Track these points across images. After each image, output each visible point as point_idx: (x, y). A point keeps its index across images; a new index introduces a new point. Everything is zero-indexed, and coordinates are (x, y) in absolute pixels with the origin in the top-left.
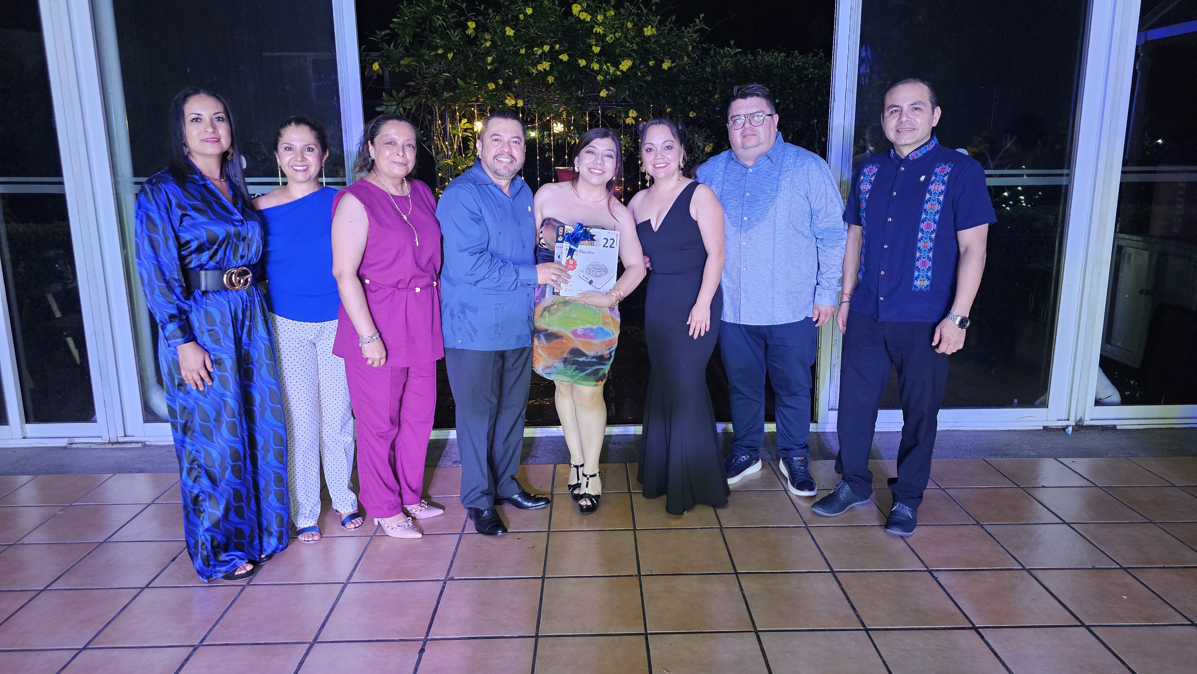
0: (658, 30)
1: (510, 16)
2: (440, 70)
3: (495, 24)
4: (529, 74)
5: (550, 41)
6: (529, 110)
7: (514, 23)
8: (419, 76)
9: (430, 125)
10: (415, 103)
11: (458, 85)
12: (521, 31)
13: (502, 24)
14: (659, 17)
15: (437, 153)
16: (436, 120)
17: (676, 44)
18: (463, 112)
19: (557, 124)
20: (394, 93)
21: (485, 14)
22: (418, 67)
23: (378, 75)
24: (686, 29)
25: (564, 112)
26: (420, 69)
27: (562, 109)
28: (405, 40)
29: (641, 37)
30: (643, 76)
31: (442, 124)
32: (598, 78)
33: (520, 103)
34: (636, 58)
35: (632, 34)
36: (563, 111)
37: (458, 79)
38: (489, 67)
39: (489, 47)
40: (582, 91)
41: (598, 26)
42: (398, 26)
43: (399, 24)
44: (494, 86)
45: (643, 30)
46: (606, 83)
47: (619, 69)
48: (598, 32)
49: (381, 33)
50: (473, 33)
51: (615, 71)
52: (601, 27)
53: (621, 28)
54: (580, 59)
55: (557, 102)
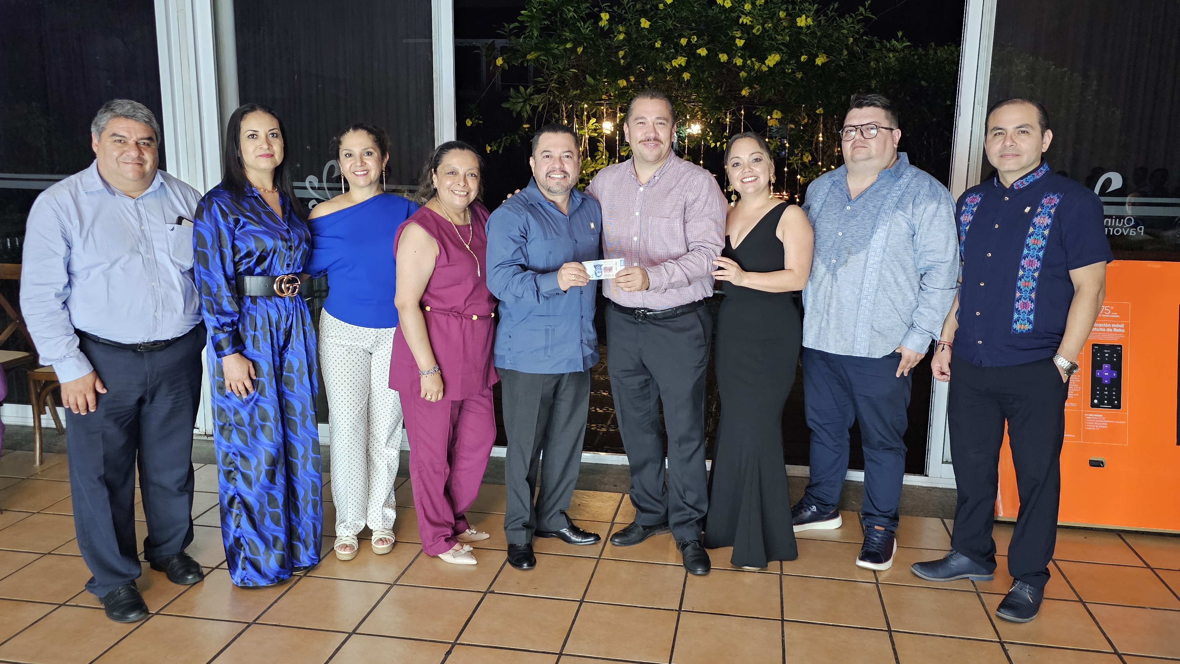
0: (813, 21)
1: (649, 6)
2: (568, 66)
3: (630, 16)
4: (663, 70)
5: (689, 34)
7: (652, 13)
8: (547, 72)
10: (542, 100)
11: (587, 82)
12: (658, 22)
13: (638, 15)
17: (832, 36)
18: (591, 112)
20: (522, 89)
21: (620, 5)
22: (545, 61)
23: (503, 70)
24: (845, 19)
26: (548, 64)
27: (697, 109)
28: (533, 34)
29: (793, 28)
30: (793, 72)
34: (786, 53)
35: (784, 25)
36: (698, 111)
37: (587, 76)
38: (622, 61)
39: (623, 40)
40: (721, 89)
41: (743, 16)
42: (526, 19)
43: (527, 16)
44: (625, 83)
45: (796, 20)
46: (749, 80)
47: (765, 65)
48: (744, 23)
49: (509, 26)
50: (607, 25)
51: (760, 67)
52: (748, 17)
53: (772, 18)
54: (723, 52)
55: (694, 101)
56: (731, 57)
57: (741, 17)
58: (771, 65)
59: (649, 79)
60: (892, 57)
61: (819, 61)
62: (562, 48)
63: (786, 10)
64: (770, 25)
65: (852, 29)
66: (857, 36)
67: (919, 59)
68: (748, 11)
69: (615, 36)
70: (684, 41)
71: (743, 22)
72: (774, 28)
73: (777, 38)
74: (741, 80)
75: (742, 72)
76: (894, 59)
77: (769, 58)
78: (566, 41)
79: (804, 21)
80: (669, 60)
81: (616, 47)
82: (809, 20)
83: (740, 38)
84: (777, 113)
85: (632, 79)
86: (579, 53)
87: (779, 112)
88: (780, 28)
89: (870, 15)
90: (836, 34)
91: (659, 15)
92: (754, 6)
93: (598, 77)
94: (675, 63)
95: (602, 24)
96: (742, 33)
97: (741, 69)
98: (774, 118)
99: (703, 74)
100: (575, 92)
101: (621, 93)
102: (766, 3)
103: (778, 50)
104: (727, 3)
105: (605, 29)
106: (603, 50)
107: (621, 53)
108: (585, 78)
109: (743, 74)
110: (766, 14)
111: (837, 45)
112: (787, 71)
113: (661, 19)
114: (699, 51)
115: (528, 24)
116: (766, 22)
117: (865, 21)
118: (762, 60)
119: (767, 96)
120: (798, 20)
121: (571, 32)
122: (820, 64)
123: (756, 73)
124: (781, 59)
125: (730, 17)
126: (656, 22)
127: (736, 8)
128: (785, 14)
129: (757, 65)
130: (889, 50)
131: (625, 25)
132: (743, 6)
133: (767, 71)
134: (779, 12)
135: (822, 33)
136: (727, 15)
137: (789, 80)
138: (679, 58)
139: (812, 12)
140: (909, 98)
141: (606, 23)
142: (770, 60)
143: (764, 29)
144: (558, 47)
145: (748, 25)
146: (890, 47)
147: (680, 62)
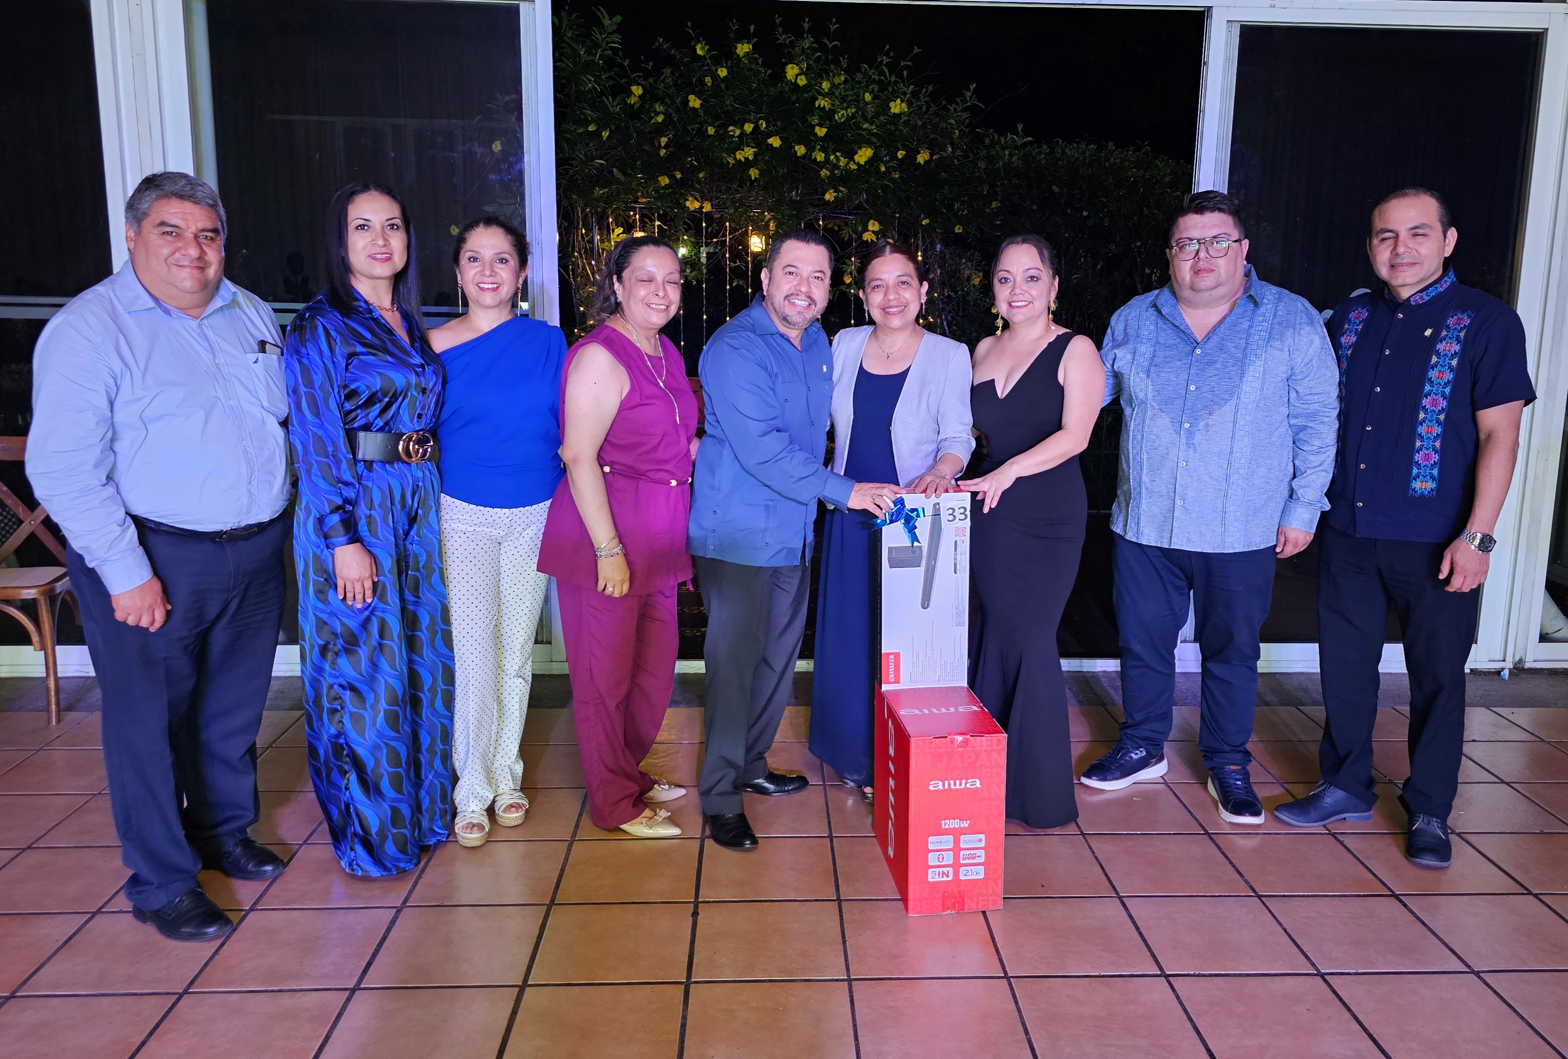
0: (910, 104)
1: (694, 80)
3: (672, 92)
4: (722, 165)
5: (752, 117)
7: (700, 89)
11: (615, 178)
12: (711, 101)
13: (683, 91)
17: (937, 127)
19: (756, 238)
21: (655, 76)
24: (951, 106)
25: (772, 222)
27: (768, 216)
29: (885, 115)
30: (888, 172)
32: (822, 173)
34: (878, 146)
35: (874, 110)
37: (614, 170)
38: (663, 152)
39: (662, 124)
40: (797, 192)
41: (822, 98)
44: (667, 181)
45: (888, 106)
46: (832, 180)
47: (854, 161)
48: (822, 106)
50: (637, 102)
51: (848, 163)
52: (827, 99)
53: (856, 100)
54: (798, 145)
55: (759, 206)
56: (810, 149)
57: (817, 99)
58: (862, 162)
59: (701, 175)
60: (1011, 155)
61: (922, 158)
62: (581, 131)
63: (871, 92)
64: (853, 110)
65: (958, 118)
66: (963, 127)
67: (1044, 158)
68: (826, 90)
69: (653, 118)
70: (748, 128)
71: (820, 105)
72: (862, 116)
73: (865, 126)
74: (823, 180)
75: (824, 170)
76: (1015, 158)
77: (859, 152)
78: (587, 123)
79: (898, 107)
80: (732, 152)
82: (904, 105)
83: (821, 125)
84: (874, 224)
85: (679, 176)
86: (605, 139)
87: (876, 223)
88: (870, 116)
89: (976, 102)
90: (943, 125)
91: (708, 91)
92: (833, 84)
93: (630, 171)
94: (740, 156)
95: (632, 100)
96: (821, 119)
97: (822, 165)
98: (869, 231)
99: (777, 172)
100: (599, 192)
101: (661, 194)
102: (846, 81)
103: (869, 143)
104: (801, 80)
105: (635, 108)
106: (635, 136)
107: (664, 140)
108: (614, 173)
109: (824, 173)
110: (851, 95)
111: (941, 139)
112: (883, 169)
113: (713, 97)
114: (770, 141)
116: (849, 107)
117: (973, 109)
118: (850, 155)
119: (857, 202)
120: (892, 104)
122: (922, 162)
123: (842, 173)
124: (874, 153)
125: (804, 98)
126: (708, 101)
127: (810, 86)
128: (872, 96)
129: (843, 163)
130: (1004, 148)
131: (665, 103)
132: (821, 84)
133: (856, 169)
134: (864, 94)
135: (924, 123)
136: (799, 95)
137: (887, 181)
139: (909, 95)
140: (1035, 207)
141: (637, 99)
142: (861, 156)
143: (848, 115)
144: (575, 129)
145: (827, 109)
146: (1005, 143)
147: (747, 154)
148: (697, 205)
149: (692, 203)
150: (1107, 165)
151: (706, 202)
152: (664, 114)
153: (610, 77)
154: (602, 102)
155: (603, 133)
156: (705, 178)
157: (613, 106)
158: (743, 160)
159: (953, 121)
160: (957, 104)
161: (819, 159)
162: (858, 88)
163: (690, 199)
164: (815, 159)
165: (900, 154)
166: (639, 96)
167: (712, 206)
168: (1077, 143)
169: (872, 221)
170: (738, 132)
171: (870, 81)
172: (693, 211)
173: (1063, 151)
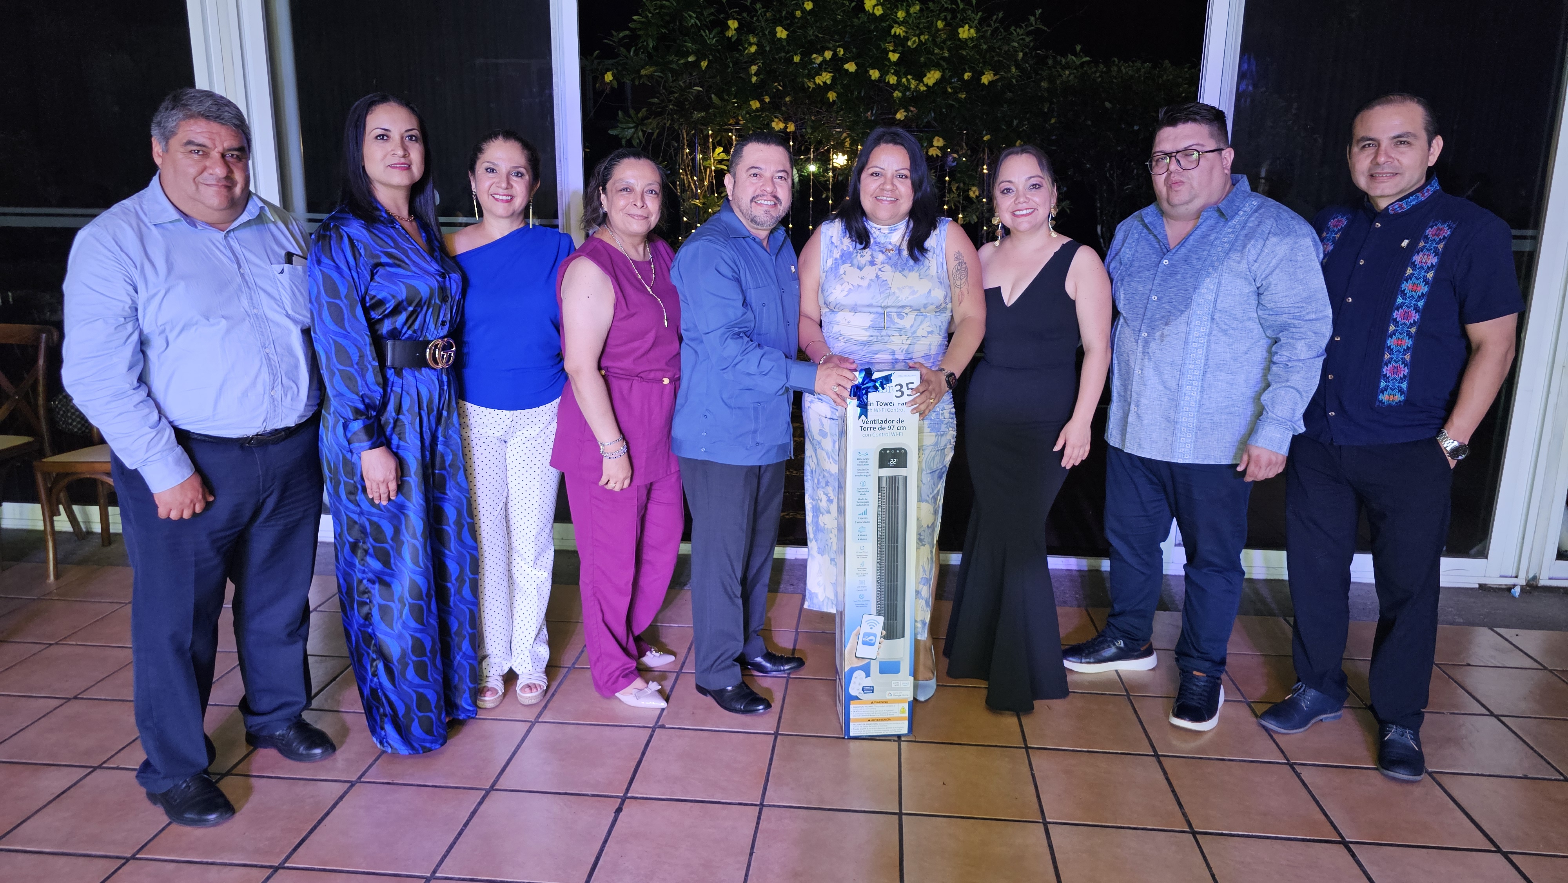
0: (977, 32)
1: (784, 13)
2: (690, 83)
3: (763, 24)
4: (804, 89)
5: (834, 46)
6: (802, 136)
7: (789, 22)
8: (664, 91)
9: (676, 155)
10: (658, 125)
11: (713, 103)
12: (797, 32)
13: (773, 23)
14: (980, 14)
15: (683, 191)
16: (683, 149)
17: (1001, 50)
18: (718, 139)
19: (837, 155)
20: (632, 112)
21: (751, 11)
22: (662, 78)
23: (612, 88)
24: (1015, 30)
25: (848, 139)
26: (665, 81)
27: (844, 135)
28: (647, 44)
29: (955, 40)
30: (956, 92)
31: (690, 154)
32: (895, 95)
33: (791, 128)
34: (946, 69)
35: (944, 36)
36: (846, 138)
37: (713, 96)
38: (754, 79)
39: (754, 53)
40: (872, 113)
41: (896, 26)
42: (638, 26)
43: (640, 22)
44: (758, 105)
45: (957, 31)
46: (903, 101)
47: (923, 82)
48: (897, 34)
49: (618, 34)
50: (735, 34)
51: (918, 85)
52: (901, 27)
53: (929, 29)
54: (872, 69)
55: (839, 126)
56: (884, 73)
57: (893, 27)
58: (931, 84)
59: (787, 99)
60: (1070, 75)
61: (985, 79)
62: (682, 61)
63: (945, 19)
64: (927, 37)
65: (1021, 42)
66: (1027, 50)
67: (1100, 76)
68: (902, 20)
69: (745, 48)
70: (828, 55)
71: (895, 33)
72: (934, 41)
73: (935, 51)
74: (895, 101)
75: (897, 92)
76: (1072, 77)
77: (928, 75)
78: (688, 54)
79: (967, 32)
80: (812, 77)
81: (746, 62)
82: (972, 31)
83: (894, 51)
84: (938, 140)
85: (767, 100)
86: (703, 68)
87: (941, 139)
88: (938, 40)
89: (1041, 26)
90: (1006, 48)
91: (797, 23)
92: (907, 12)
93: (726, 97)
94: (819, 80)
95: (730, 33)
96: (895, 45)
97: (895, 87)
98: (933, 146)
99: (852, 94)
100: (698, 115)
101: (754, 117)
102: (921, 10)
103: (937, 66)
104: (878, 10)
105: (734, 39)
106: (731, 65)
107: (754, 68)
108: (711, 98)
109: (897, 94)
110: (924, 23)
111: (1005, 61)
112: (950, 90)
113: (799, 28)
114: (846, 66)
115: (641, 33)
116: (922, 33)
117: (1037, 33)
118: (920, 78)
119: (926, 120)
120: (960, 30)
121: (694, 42)
122: (986, 83)
123: (913, 94)
124: (942, 76)
125: (880, 27)
126: (794, 32)
127: (887, 16)
128: (944, 23)
129: (913, 85)
130: (1064, 68)
131: (757, 34)
132: (896, 13)
133: (926, 91)
134: (937, 21)
135: (989, 47)
136: (878, 24)
137: (953, 101)
138: (824, 74)
139: (976, 21)
140: (1089, 123)
141: (734, 32)
142: (929, 78)
143: (920, 41)
144: (678, 60)
145: (902, 36)
146: (1066, 63)
147: (825, 79)
148: (782, 126)
149: (777, 124)
150: (1160, 81)
151: (790, 123)
152: (757, 45)
153: (712, 14)
154: (701, 35)
155: (702, 63)
156: (791, 102)
157: (711, 38)
158: (822, 84)
159: (1015, 44)
160: (1021, 27)
161: (891, 82)
162: (931, 16)
163: (776, 120)
164: (889, 82)
165: (967, 76)
166: (735, 30)
167: (796, 126)
168: (1132, 62)
169: (936, 138)
170: (820, 59)
171: (943, 9)
172: (779, 131)
173: (1120, 70)
